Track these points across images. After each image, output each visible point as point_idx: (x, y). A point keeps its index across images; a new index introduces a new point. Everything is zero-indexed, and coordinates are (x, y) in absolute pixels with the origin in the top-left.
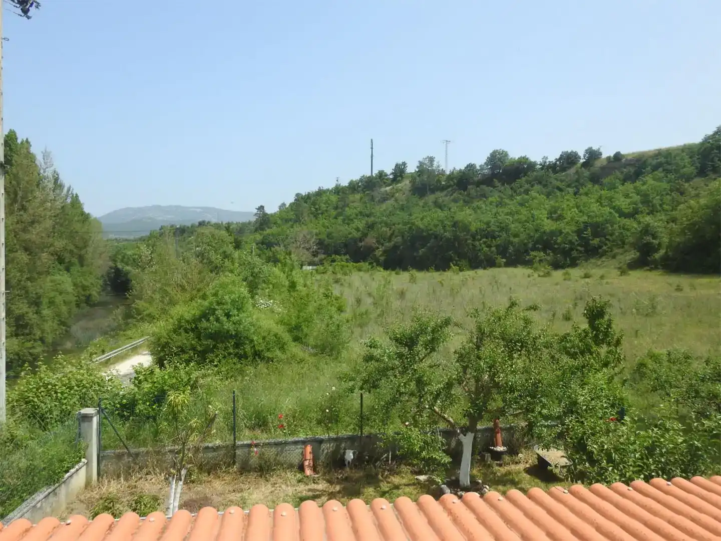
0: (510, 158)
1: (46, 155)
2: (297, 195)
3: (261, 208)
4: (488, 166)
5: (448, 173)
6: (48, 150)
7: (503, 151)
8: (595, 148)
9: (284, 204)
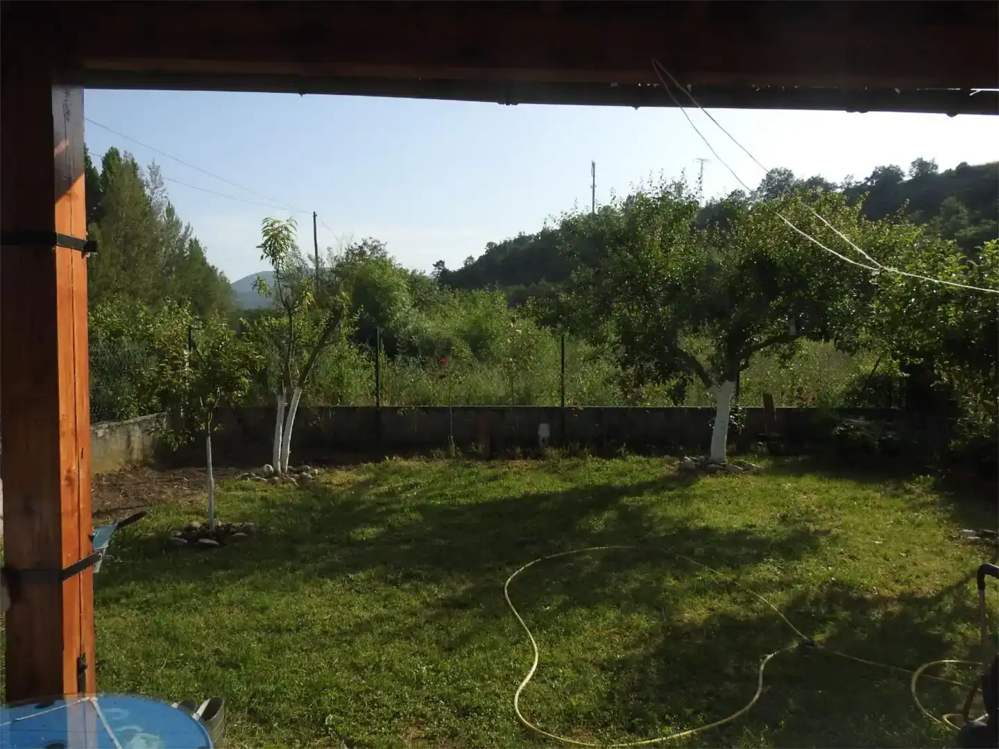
0: (795, 179)
1: (154, 171)
2: (490, 244)
3: (440, 264)
4: (762, 191)
5: (703, 205)
6: (157, 164)
7: (786, 170)
8: (927, 159)
9: (471, 258)
